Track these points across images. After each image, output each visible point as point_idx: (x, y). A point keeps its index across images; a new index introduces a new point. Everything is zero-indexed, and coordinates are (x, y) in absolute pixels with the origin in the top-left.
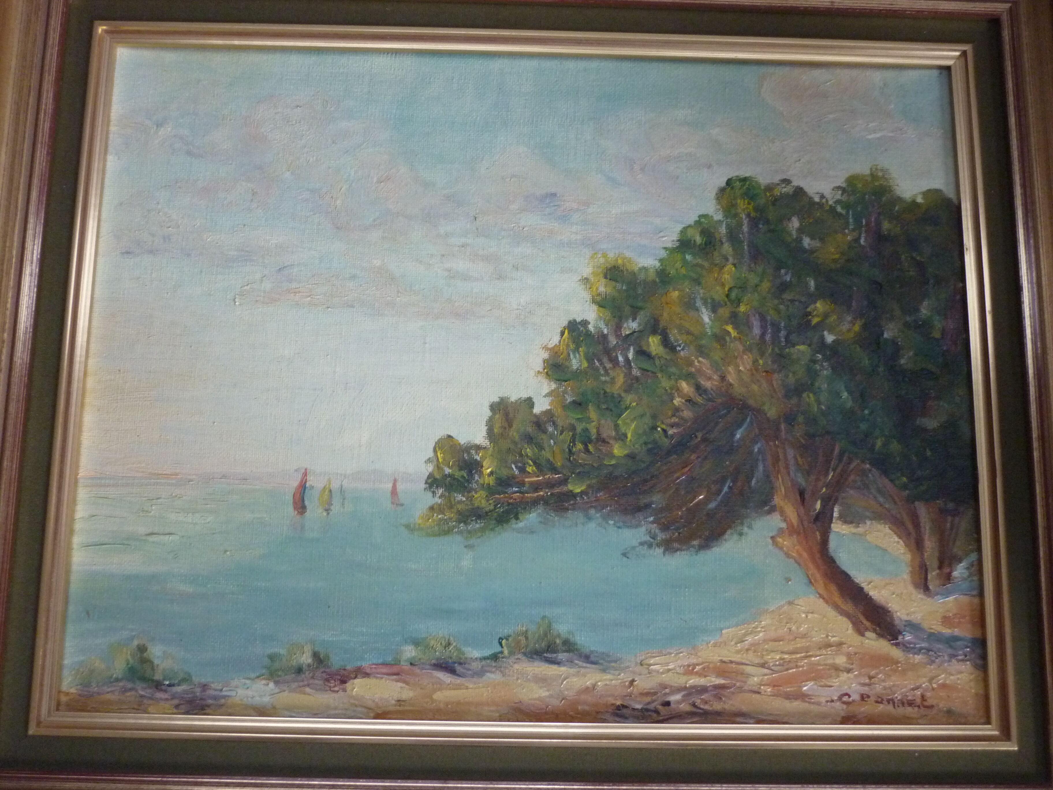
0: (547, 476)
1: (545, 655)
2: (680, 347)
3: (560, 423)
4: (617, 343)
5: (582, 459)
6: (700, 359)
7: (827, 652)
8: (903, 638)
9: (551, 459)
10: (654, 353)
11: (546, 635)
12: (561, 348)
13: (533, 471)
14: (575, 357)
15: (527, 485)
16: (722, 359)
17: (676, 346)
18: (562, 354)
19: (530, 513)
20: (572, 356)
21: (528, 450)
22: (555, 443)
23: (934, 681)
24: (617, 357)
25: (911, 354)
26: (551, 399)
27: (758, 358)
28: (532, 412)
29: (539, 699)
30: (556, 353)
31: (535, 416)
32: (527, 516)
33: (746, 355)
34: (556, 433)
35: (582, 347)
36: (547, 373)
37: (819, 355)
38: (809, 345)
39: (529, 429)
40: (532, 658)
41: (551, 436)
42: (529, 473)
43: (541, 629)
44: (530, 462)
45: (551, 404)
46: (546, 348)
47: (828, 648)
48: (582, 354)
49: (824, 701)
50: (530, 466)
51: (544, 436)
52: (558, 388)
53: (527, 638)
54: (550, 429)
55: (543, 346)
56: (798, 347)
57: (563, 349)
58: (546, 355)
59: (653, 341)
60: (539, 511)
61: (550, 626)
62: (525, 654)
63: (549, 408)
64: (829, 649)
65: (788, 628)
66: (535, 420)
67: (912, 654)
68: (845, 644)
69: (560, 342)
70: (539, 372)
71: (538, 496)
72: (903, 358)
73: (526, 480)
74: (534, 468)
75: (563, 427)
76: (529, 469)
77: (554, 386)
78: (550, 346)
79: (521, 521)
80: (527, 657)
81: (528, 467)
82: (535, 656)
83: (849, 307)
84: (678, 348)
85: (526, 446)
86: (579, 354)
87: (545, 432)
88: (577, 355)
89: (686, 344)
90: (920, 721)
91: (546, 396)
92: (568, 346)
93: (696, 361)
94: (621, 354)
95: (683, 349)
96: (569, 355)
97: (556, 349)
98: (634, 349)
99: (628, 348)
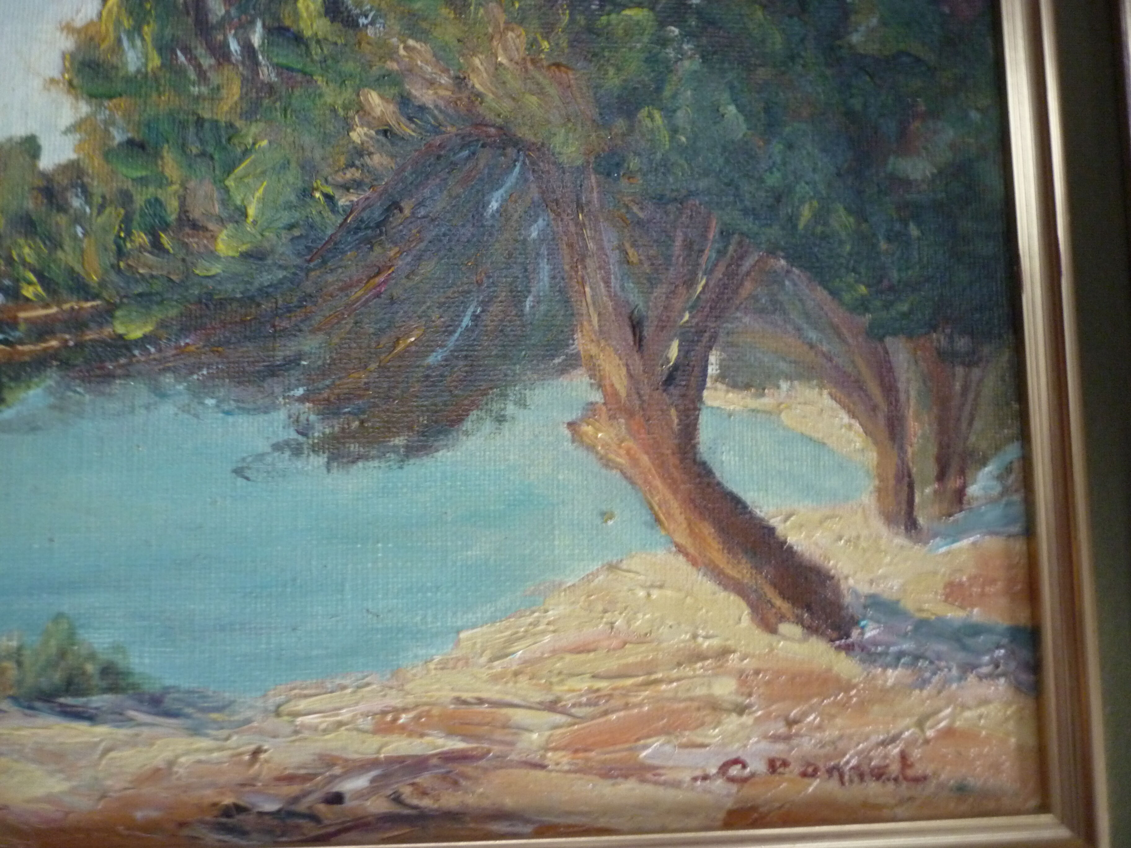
0: (66, 306)
1: (62, 700)
2: (366, 17)
3: (97, 188)
4: (228, 12)
5: (145, 265)
6: (411, 42)
7: (694, 670)
8: (862, 634)
9: (78, 268)
10: (308, 33)
11: (62, 654)
12: (103, 27)
13: (37, 295)
14: (133, 46)
15: (23, 327)
16: (459, 41)
17: (358, 16)
18: (103, 40)
19: (29, 387)
20: (126, 44)
21: (27, 250)
22: (86, 234)
23: (928, 724)
24: (226, 45)
25: (874, 21)
26: (78, 136)
27: (539, 38)
28: (34, 166)
29: (49, 799)
30: (92, 39)
31: (44, 175)
32: (22, 395)
33: (512, 30)
34: (88, 210)
35: (148, 23)
36: (70, 83)
37: (673, 28)
38: (652, 9)
39: (30, 205)
40: (31, 708)
41: (78, 219)
42: (27, 299)
43: (53, 642)
44: (32, 277)
45: (78, 148)
46: (68, 28)
47: (696, 662)
48: (148, 38)
49: (688, 779)
50: (30, 283)
51: (62, 219)
52: (94, 114)
53: (20, 664)
54: (76, 203)
55: (64, 23)
56: (627, 12)
57: (107, 30)
58: (68, 43)
59: (307, 8)
60: (50, 382)
61: (71, 636)
62: (14, 699)
63: (73, 156)
64: (699, 665)
65: (606, 623)
66: (41, 183)
67: (881, 666)
68: (734, 652)
69: (100, 15)
70: (52, 81)
71: (45, 350)
72: (857, 31)
73: (22, 315)
74: (39, 289)
75: (104, 197)
76: (28, 292)
77: (84, 109)
78: (79, 22)
79: (9, 407)
80: (20, 705)
81: (23, 284)
82: (38, 704)
84: (362, 21)
85: (21, 241)
86: (143, 40)
87: (62, 208)
88: (138, 43)
89: (379, 10)
90: (899, 811)
91: (69, 130)
92: (118, 23)
93: (401, 46)
94: (235, 35)
95: (372, 23)
96: (119, 41)
97: (92, 31)
98: (264, 26)
99: (252, 23)
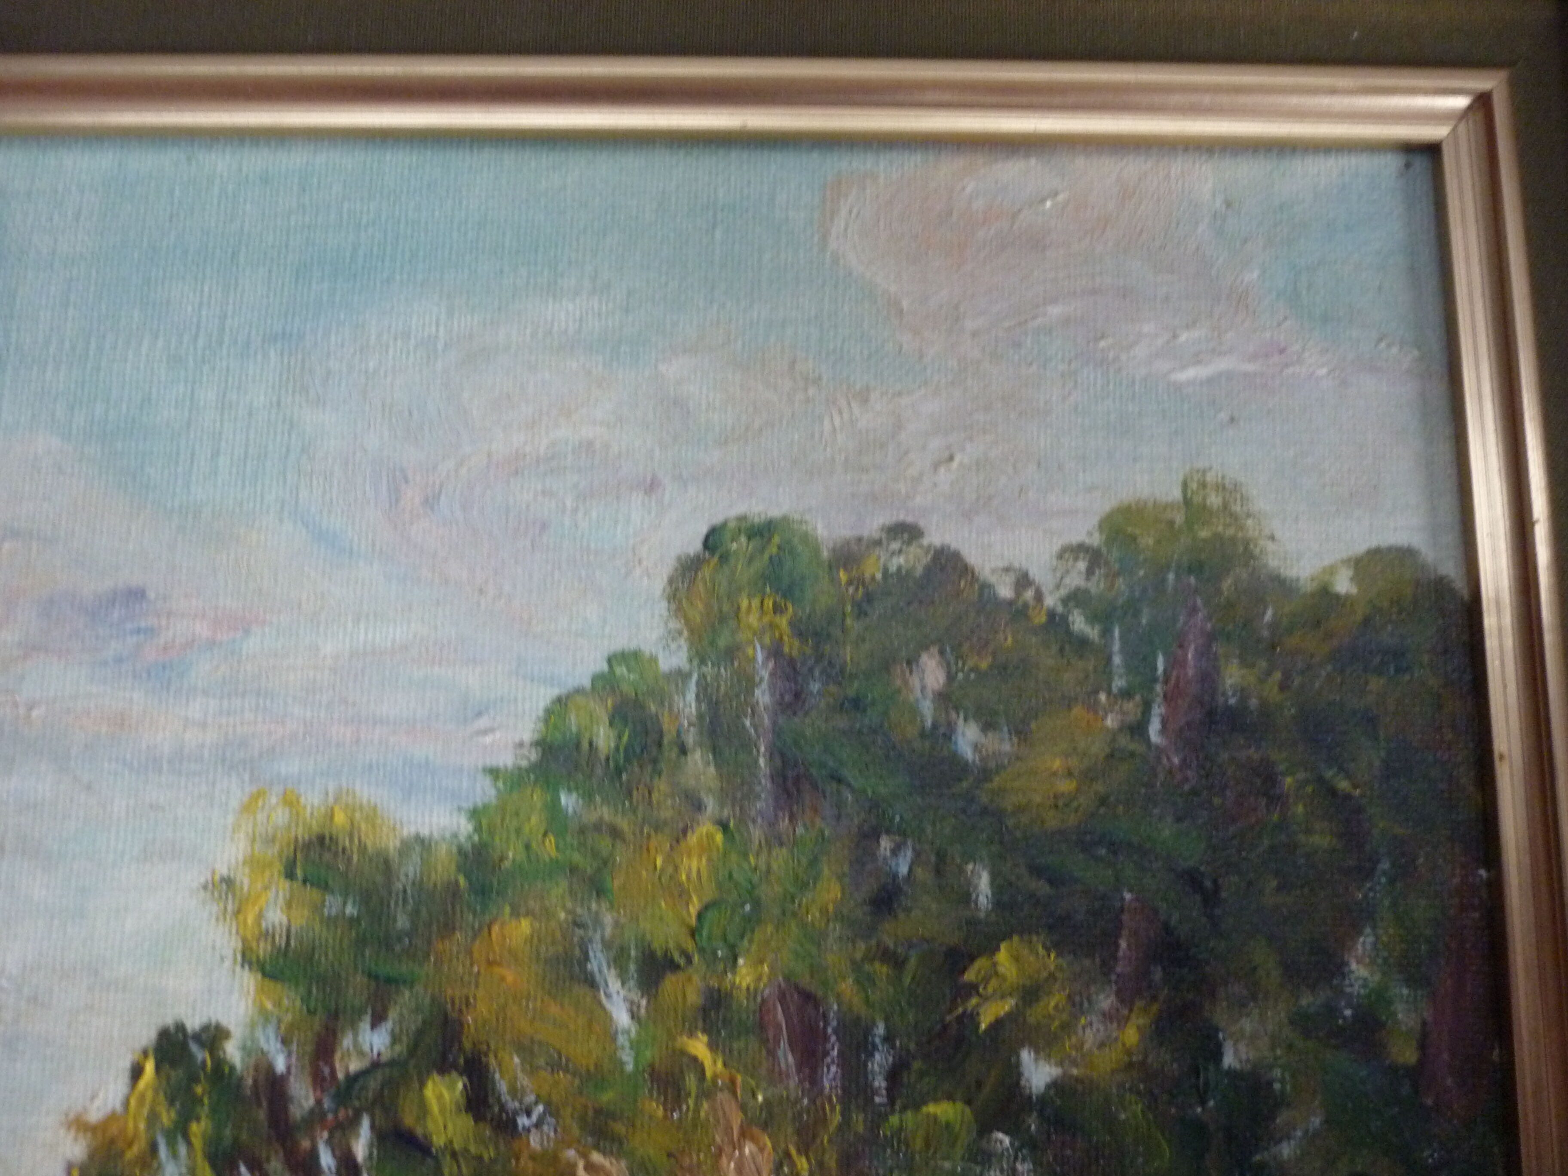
2: (529, 1114)
4: (319, 1102)
6: (596, 1157)
10: (439, 1141)
12: (131, 1124)
14: (175, 1155)
16: (670, 1155)
17: (516, 1113)
18: (130, 1144)
20: (163, 1151)
24: (314, 1155)
25: (1316, 1121)
27: (793, 1151)
30: (112, 1142)
33: (753, 1139)
35: (198, 1119)
37: (1000, 1135)
38: (969, 1102)
46: (79, 1125)
48: (197, 1143)
55: (72, 1116)
56: (931, 1108)
57: (136, 1127)
58: (76, 1149)
59: (440, 1097)
69: (126, 1103)
72: (1289, 1138)
78: (95, 1115)
83: (1107, 968)
84: (523, 1121)
86: (189, 1144)
88: (183, 1150)
89: (548, 1104)
92: (153, 1118)
93: (581, 1165)
94: (329, 1142)
95: (538, 1125)
96: (153, 1148)
97: (113, 1130)
98: (373, 1127)
99: (354, 1123)
